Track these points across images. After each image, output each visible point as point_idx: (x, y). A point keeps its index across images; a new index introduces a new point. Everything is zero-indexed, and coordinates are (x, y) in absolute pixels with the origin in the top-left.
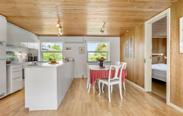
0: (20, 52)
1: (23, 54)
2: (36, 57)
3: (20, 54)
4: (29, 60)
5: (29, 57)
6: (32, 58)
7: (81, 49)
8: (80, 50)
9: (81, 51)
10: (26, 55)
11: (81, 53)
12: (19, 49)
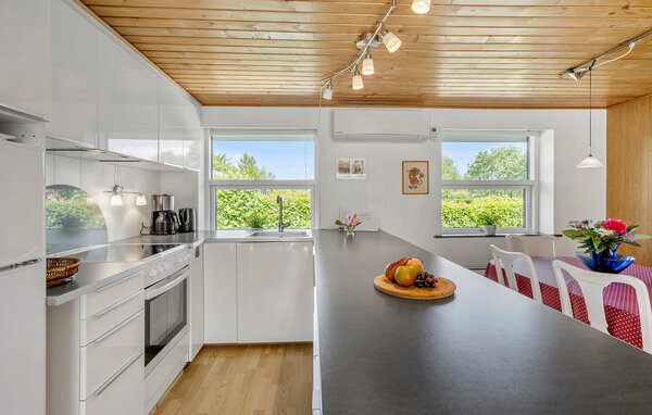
0: (115, 188)
1: (130, 198)
2: (191, 210)
3: (117, 200)
4: (159, 228)
5: (156, 215)
6: (169, 215)
7: (414, 172)
8: (406, 175)
9: (413, 181)
10: (142, 201)
11: (413, 191)
12: (111, 174)
